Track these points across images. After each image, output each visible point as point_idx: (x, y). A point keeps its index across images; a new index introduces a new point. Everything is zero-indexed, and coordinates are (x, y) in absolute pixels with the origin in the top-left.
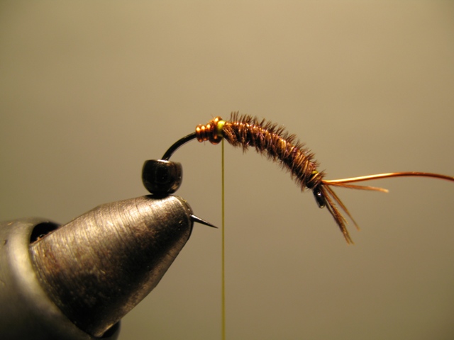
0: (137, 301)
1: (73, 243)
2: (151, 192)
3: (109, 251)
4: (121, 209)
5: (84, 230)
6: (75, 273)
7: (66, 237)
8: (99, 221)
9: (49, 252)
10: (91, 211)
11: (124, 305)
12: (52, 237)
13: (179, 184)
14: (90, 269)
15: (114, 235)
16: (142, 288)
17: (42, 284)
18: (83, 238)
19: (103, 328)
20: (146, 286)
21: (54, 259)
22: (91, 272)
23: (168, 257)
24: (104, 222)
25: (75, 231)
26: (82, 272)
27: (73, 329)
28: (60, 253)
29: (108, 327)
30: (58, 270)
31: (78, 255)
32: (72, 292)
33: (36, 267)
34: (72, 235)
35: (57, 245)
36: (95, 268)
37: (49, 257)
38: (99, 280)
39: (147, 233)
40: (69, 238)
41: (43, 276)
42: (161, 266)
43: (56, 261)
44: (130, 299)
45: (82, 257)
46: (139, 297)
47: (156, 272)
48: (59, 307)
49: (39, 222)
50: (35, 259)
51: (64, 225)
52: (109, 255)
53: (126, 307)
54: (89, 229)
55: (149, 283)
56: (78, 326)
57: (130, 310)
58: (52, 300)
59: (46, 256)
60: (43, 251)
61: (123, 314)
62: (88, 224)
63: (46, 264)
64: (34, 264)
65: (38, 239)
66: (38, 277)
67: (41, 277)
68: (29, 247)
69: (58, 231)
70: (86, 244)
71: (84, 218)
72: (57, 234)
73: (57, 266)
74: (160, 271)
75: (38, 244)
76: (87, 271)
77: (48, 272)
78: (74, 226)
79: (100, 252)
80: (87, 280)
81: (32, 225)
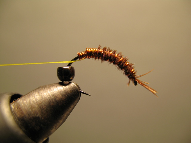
0: (57, 128)
1: (29, 103)
2: (61, 81)
3: (45, 107)
4: (50, 88)
5: (34, 97)
6: (31, 116)
7: (26, 101)
8: (40, 94)
9: (19, 107)
10: (37, 89)
11: (52, 130)
12: (20, 101)
13: (73, 77)
14: (37, 114)
15: (47, 99)
16: (59, 122)
17: (16, 121)
18: (33, 101)
19: (43, 140)
20: (61, 121)
21: (21, 110)
22: (37, 116)
23: (71, 109)
24: (43, 94)
25: (30, 98)
26: (34, 116)
27: (30, 140)
28: (24, 108)
29: (45, 139)
30: (23, 115)
31: (31, 108)
32: (29, 125)
33: (13, 114)
34: (28, 100)
35: (22, 104)
36: (39, 114)
37: (19, 109)
38: (41, 119)
39: (61, 99)
40: (27, 101)
41: (16, 118)
42: (67, 113)
43: (22, 111)
44: (54, 127)
45: (33, 110)
46: (58, 126)
47: (65, 115)
48: (24, 131)
49: (13, 94)
50: (13, 110)
51: (25, 95)
52: (45, 108)
53: (52, 131)
54: (36, 97)
55: (62, 120)
56: (32, 139)
57: (54, 132)
58: (20, 128)
59: (17, 109)
60: (16, 107)
61: (51, 134)
62: (35, 95)
63: (17, 113)
64: (12, 112)
65: (13, 101)
66: (14, 118)
67: (15, 118)
68: (10, 105)
69: (22, 98)
70: (35, 103)
71: (34, 92)
72: (22, 99)
73: (22, 113)
74: (67, 115)
75: (14, 104)
76: (36, 115)
77: (18, 116)
78: (29, 96)
79: (41, 107)
80: (36, 119)
81: (11, 95)
